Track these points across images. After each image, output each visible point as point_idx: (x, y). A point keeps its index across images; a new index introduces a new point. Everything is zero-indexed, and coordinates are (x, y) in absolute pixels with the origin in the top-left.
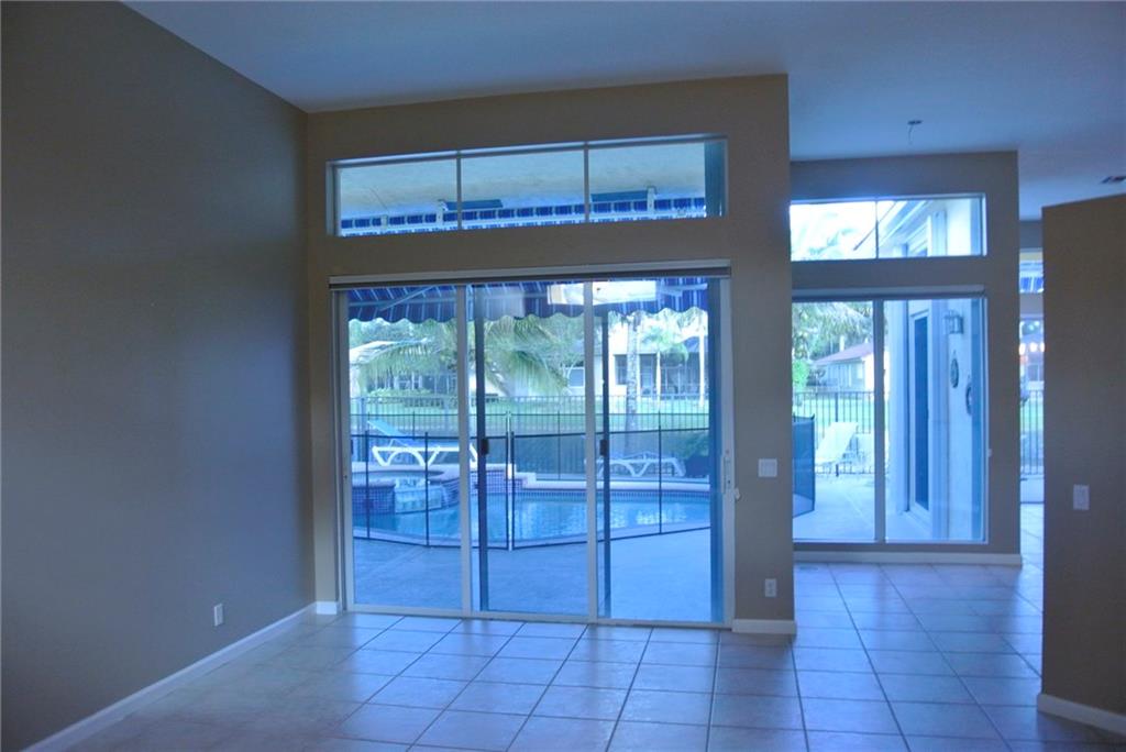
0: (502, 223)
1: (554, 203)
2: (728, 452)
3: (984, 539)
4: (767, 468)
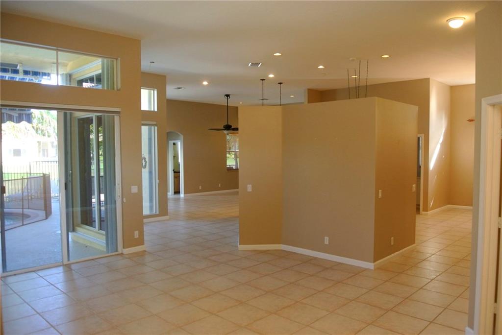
2: (118, 184)
3: (156, 212)
4: (134, 189)
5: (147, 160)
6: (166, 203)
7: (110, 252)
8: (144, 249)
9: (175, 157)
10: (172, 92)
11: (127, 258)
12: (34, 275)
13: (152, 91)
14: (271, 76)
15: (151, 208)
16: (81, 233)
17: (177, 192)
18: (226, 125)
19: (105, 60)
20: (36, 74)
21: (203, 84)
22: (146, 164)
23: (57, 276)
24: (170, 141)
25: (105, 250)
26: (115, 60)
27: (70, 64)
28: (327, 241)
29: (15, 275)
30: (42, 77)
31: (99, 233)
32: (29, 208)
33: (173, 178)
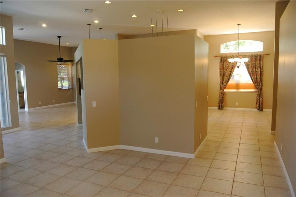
3: (9, 126)
9: (19, 82)
14: (96, 22)
17: (22, 107)
18: (59, 58)
21: (42, 26)
24: (15, 70)
28: (157, 140)
33: (19, 97)
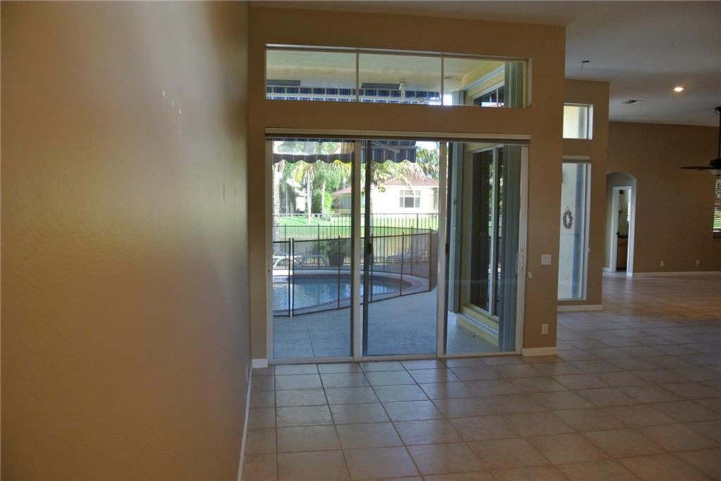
0: (298, 96)
1: (325, 86)
2: (522, 251)
4: (546, 260)
5: (573, 215)
6: (600, 284)
7: (503, 350)
8: (555, 353)
9: (622, 213)
10: (618, 108)
11: (527, 363)
12: (397, 365)
13: (586, 108)
15: (575, 289)
16: (470, 317)
17: (621, 267)
18: (716, 160)
19: (510, 63)
20: (421, 94)
21: (674, 91)
22: (571, 221)
23: (427, 372)
24: (614, 188)
25: (497, 345)
26: (524, 63)
27: (465, 76)
29: (376, 361)
30: (429, 98)
31: (491, 319)
32: (411, 274)
33: (616, 246)
